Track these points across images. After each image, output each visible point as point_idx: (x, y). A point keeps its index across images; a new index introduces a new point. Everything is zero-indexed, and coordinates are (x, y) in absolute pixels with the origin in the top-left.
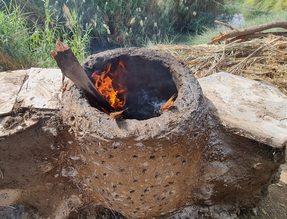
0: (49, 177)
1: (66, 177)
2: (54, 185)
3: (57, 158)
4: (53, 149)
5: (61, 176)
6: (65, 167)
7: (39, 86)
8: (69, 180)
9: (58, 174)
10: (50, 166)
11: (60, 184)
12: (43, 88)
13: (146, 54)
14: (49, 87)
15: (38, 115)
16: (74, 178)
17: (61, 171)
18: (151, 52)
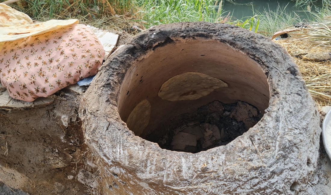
0: (60, 175)
1: (83, 184)
2: (66, 189)
3: (71, 154)
4: (64, 142)
5: (77, 180)
6: (83, 169)
8: (86, 189)
9: (73, 177)
10: (61, 162)
11: (74, 190)
13: (238, 41)
16: (93, 189)
17: (77, 174)
18: (249, 38)
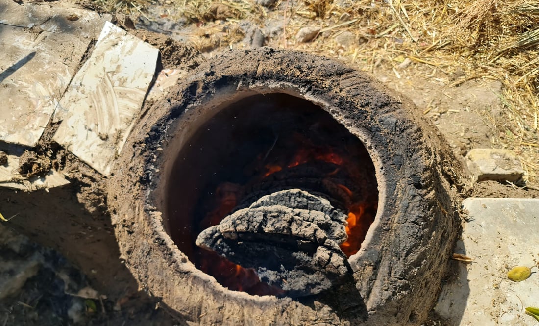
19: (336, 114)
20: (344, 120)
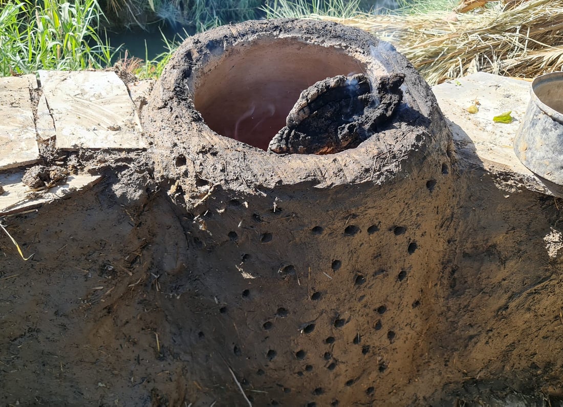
7: (79, 107)
12: (90, 111)
14: (103, 108)
15: (100, 161)
18: (323, 28)
19: (309, 39)
20: (317, 40)
